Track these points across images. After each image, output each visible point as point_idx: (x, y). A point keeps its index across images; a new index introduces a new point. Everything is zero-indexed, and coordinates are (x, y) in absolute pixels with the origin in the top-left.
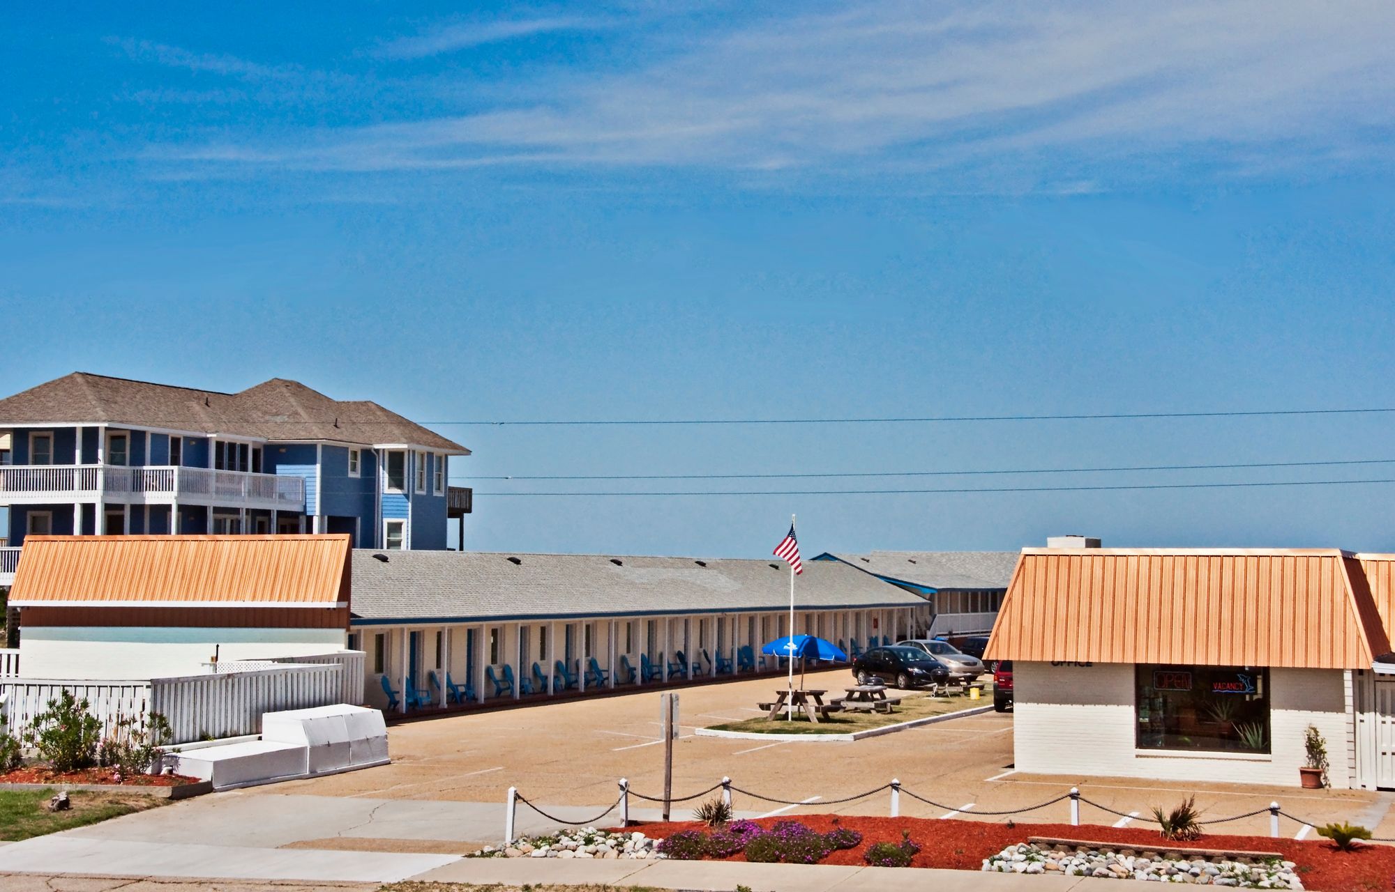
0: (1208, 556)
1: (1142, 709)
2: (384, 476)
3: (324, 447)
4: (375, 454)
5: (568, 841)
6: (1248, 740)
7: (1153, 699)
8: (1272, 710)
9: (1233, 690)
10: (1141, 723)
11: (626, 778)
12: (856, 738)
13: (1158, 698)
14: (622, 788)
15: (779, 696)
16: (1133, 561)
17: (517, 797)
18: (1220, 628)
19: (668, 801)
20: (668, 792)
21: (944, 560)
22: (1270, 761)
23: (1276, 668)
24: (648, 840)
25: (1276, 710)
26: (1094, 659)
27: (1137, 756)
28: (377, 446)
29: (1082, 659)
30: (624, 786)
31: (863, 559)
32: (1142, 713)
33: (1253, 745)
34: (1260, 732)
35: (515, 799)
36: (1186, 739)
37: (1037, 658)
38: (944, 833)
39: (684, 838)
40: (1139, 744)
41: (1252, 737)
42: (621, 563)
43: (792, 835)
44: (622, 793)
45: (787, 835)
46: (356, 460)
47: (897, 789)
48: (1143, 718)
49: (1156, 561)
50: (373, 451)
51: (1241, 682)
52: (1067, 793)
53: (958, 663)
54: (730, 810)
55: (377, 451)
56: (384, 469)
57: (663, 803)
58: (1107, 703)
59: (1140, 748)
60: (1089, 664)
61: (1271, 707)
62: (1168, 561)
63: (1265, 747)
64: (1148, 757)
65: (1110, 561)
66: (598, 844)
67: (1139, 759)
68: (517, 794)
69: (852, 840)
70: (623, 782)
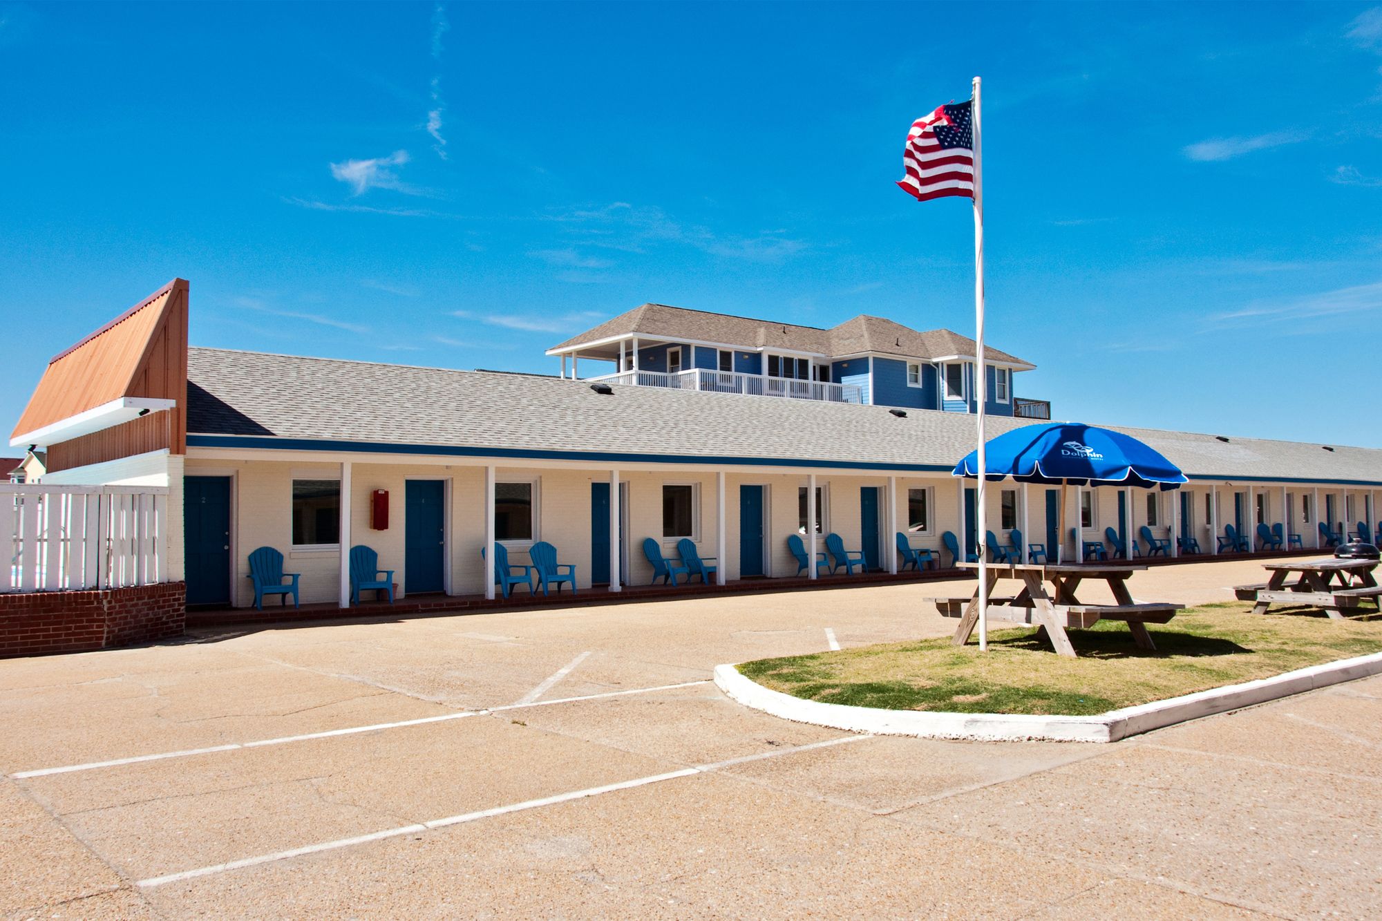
2: (943, 385)
3: (875, 359)
4: (936, 367)
12: (1117, 733)
28: (935, 360)
46: (917, 372)
50: (931, 364)
55: (937, 364)
56: (943, 378)
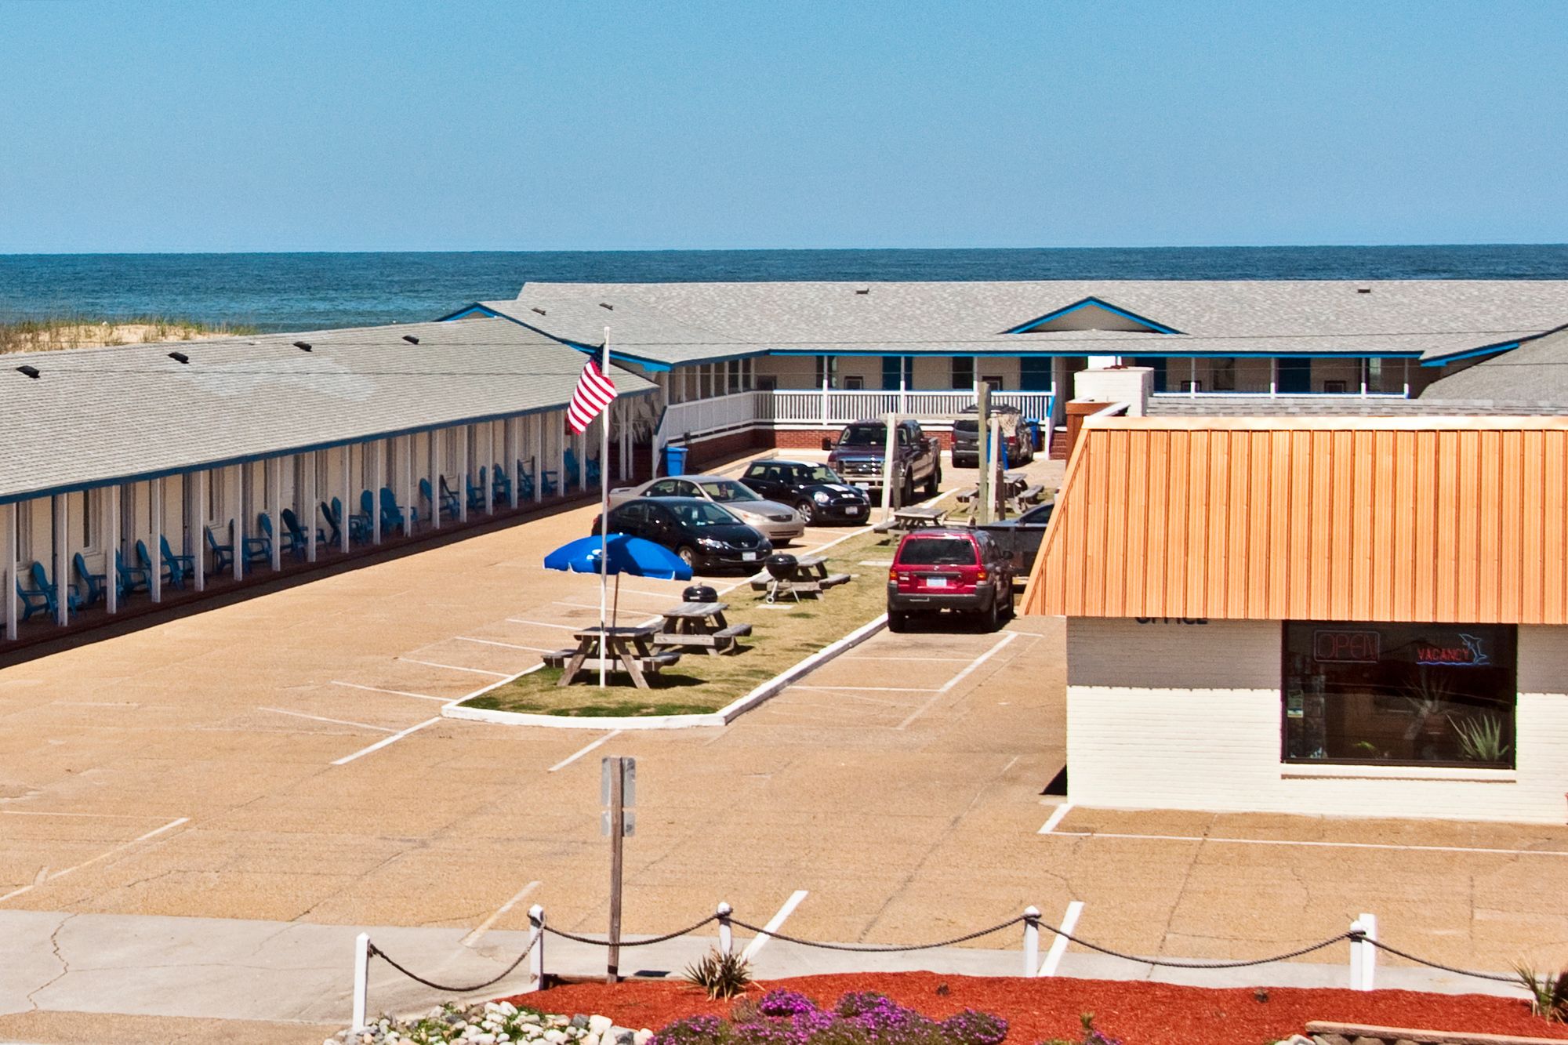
0: (1414, 431)
1: (1293, 695)
5: (477, 1033)
6: (1474, 745)
7: (1309, 676)
8: (1519, 695)
9: (1452, 661)
10: (1290, 719)
11: (541, 905)
12: (727, 720)
13: (1318, 674)
14: (535, 922)
15: (580, 642)
16: (1281, 440)
17: (373, 951)
18: (1436, 556)
19: (615, 945)
20: (615, 930)
21: (653, 299)
22: (1514, 782)
23: (1532, 627)
24: (623, 1031)
25: (1528, 695)
26: (1215, 613)
27: (1284, 777)
29: (1194, 613)
30: (539, 918)
31: (536, 310)
32: (1292, 701)
33: (1484, 755)
34: (1497, 732)
35: (370, 955)
36: (1368, 745)
37: (1113, 612)
38: (1149, 1015)
39: (695, 1033)
40: (1286, 758)
41: (1484, 741)
42: (187, 358)
43: (887, 1025)
44: (534, 931)
45: (877, 1023)
47: (1035, 924)
48: (1294, 710)
49: (1322, 440)
51: (1466, 647)
52: (1342, 933)
53: (761, 517)
54: (746, 968)
57: (608, 947)
58: (1232, 685)
59: (1288, 763)
60: (1202, 621)
61: (1518, 689)
62: (1343, 440)
63: (1506, 759)
64: (1302, 777)
65: (1240, 440)
66: (533, 1039)
67: (1287, 780)
68: (372, 947)
69: (994, 1032)
70: (536, 911)
